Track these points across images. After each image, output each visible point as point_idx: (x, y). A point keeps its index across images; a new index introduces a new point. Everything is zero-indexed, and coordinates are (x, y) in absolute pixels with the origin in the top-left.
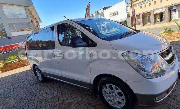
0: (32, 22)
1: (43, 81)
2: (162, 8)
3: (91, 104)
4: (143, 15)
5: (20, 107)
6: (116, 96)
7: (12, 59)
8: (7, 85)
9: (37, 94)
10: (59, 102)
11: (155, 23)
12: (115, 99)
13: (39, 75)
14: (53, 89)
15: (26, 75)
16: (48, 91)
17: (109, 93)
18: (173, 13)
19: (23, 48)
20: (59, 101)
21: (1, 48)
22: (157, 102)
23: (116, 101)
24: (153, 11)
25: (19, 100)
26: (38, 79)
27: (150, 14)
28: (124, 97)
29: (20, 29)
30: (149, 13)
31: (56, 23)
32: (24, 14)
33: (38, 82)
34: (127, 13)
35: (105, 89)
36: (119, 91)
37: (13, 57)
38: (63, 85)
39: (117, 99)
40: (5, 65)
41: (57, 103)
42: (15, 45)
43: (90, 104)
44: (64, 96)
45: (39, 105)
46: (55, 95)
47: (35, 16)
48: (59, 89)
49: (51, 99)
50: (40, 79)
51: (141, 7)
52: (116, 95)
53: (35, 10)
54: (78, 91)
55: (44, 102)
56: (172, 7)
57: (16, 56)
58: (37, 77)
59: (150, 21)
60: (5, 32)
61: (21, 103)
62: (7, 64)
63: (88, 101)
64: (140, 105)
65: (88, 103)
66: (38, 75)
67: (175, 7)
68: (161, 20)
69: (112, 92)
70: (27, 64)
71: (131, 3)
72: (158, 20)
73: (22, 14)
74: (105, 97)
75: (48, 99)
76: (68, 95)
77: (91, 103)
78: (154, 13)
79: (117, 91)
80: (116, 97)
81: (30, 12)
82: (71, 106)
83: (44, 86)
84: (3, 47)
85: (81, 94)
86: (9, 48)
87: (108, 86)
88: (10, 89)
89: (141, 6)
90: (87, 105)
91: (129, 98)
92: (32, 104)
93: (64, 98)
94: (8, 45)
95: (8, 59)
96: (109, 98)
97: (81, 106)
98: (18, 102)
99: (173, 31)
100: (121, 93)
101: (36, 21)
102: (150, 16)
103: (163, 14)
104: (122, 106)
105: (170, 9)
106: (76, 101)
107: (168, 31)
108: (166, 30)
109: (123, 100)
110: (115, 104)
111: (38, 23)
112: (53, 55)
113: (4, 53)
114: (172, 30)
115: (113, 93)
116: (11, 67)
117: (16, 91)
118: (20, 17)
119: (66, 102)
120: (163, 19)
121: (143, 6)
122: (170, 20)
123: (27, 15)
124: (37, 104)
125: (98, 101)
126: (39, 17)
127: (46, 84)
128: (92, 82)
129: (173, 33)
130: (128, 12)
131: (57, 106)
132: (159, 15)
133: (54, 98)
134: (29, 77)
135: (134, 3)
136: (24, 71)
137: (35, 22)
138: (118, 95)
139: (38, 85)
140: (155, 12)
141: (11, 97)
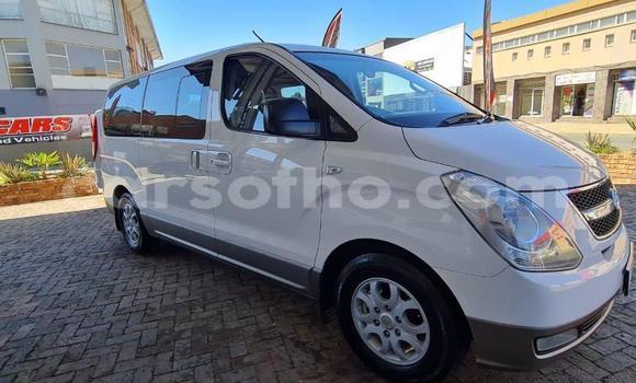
0: (129, 49)
1: (141, 251)
2: (588, 70)
3: (303, 344)
4: (518, 84)
5: (49, 321)
6: (400, 322)
7: (42, 166)
8: (14, 247)
9: (116, 290)
10: (190, 325)
11: (556, 116)
12: (392, 333)
13: (132, 228)
14: (173, 279)
15: (83, 225)
16: (158, 285)
17: (375, 308)
18: (622, 92)
19: (84, 135)
20: (190, 321)
21: (6, 122)
22: (539, 357)
23: (394, 339)
24: (555, 74)
25: (51, 299)
26: (126, 240)
27: (544, 85)
28: (424, 328)
29: (85, 69)
30: (540, 81)
31: (222, 51)
32: (105, 17)
33: (123, 251)
34: (465, 69)
35: (360, 295)
36: (413, 304)
37: (44, 158)
38: (213, 272)
39: (399, 335)
40: (15, 182)
41: (183, 327)
42: (58, 121)
43: (298, 344)
44: (211, 306)
45: (119, 325)
46: (178, 300)
47: (144, 33)
48: (196, 283)
49: (163, 309)
50: (134, 243)
51: (515, 54)
52: (397, 318)
53: (146, 10)
54: (261, 296)
55: (139, 316)
56: (623, 71)
57: (57, 158)
58: (124, 233)
59: (538, 109)
60: (31, 71)
61: (56, 311)
62: (21, 180)
63: (296, 332)
64: (478, 360)
65: (292, 339)
66: (129, 228)
67: (631, 72)
68: (579, 109)
69: (386, 306)
70: (89, 191)
71: (484, 38)
72: (568, 108)
73: (100, 16)
74: (359, 324)
75: (153, 310)
76: (224, 304)
77: (304, 340)
78: (558, 84)
79: (403, 306)
80: (398, 326)
81: (128, 17)
82: (232, 342)
83: (144, 266)
84: (13, 119)
85: (271, 309)
86: (36, 126)
87: (373, 285)
88: (23, 259)
89: (515, 51)
90: (290, 345)
91: (444, 333)
92: (93, 316)
93: (211, 313)
94: (33, 118)
95: (25, 162)
96: (371, 328)
97: (269, 347)
98: (46, 307)
99: (615, 150)
100: (417, 311)
101: (145, 49)
102: (541, 91)
103: (588, 92)
104: (414, 359)
105: (616, 77)
106: (253, 329)
107: (599, 147)
108: (591, 143)
109: (421, 337)
110: (391, 351)
111: (148, 57)
112: (195, 159)
113: (14, 142)
114: (612, 144)
115: (388, 309)
116: (35, 190)
117: (43, 268)
118: (92, 25)
119: (217, 327)
120: (586, 106)
121: (523, 52)
122: (609, 113)
123: (116, 24)
124: (113, 319)
125: (328, 338)
126: (155, 37)
127: (151, 261)
128: (319, 266)
129: (615, 155)
130: (466, 65)
131: (184, 336)
132: (573, 93)
133: (176, 307)
134: (96, 230)
135: (495, 40)
136: (79, 209)
137: (139, 51)
138: (404, 321)
139: (121, 261)
140: (562, 81)
141: (24, 287)
